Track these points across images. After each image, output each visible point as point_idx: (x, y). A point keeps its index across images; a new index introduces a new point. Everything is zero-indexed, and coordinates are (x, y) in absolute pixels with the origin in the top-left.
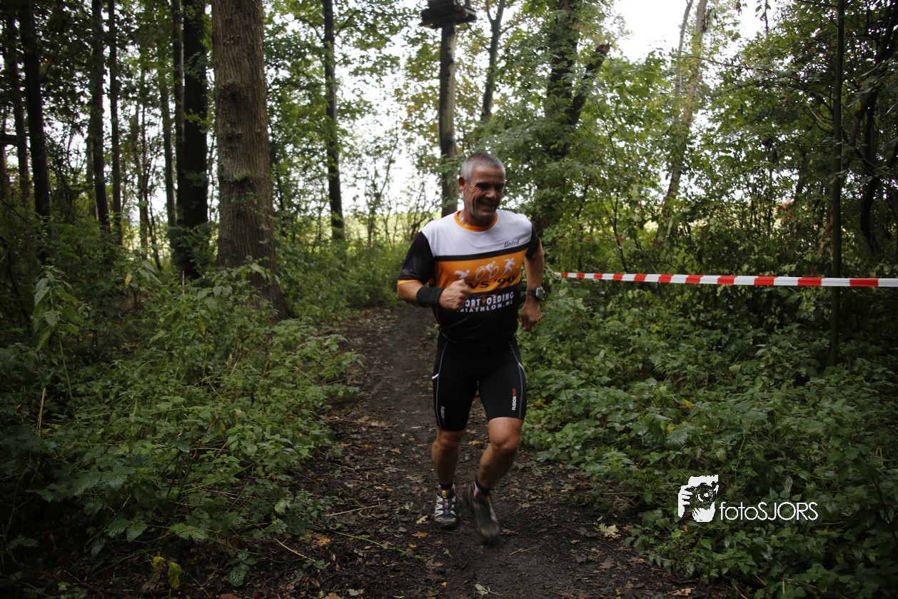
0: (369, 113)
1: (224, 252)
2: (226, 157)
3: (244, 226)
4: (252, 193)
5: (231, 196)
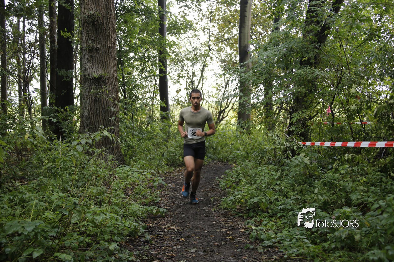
1: (85, 124)
2: (88, 62)
3: (99, 108)
4: (105, 86)
5: (90, 88)
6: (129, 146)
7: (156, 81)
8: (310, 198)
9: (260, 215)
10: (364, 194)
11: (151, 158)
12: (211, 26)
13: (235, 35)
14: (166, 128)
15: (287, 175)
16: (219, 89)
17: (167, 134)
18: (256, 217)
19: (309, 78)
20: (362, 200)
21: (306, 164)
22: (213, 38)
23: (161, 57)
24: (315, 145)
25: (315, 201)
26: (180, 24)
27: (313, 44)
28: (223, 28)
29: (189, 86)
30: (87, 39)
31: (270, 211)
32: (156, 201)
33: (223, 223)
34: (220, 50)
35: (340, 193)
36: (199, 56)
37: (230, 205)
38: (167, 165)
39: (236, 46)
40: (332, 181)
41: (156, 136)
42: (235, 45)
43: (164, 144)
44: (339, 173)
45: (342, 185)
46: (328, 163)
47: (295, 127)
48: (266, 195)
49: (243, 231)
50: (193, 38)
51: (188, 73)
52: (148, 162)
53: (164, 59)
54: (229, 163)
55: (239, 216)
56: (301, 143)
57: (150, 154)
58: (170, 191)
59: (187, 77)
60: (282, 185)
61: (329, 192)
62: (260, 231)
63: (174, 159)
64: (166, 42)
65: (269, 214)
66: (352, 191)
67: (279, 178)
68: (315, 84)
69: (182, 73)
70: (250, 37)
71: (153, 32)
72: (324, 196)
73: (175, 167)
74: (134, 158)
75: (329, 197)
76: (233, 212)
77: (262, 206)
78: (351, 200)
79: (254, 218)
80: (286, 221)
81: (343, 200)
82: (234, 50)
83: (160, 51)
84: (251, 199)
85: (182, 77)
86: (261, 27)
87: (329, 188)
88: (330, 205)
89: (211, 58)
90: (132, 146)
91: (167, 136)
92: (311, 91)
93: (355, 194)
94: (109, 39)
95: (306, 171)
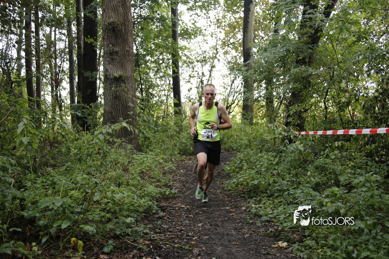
0: (200, 35)
1: (107, 118)
2: (109, 64)
3: (119, 104)
4: (124, 85)
5: (111, 86)
6: (146, 138)
7: (170, 81)
8: (303, 180)
9: (260, 195)
10: (351, 176)
11: (166, 148)
12: (218, 32)
13: (240, 39)
14: (178, 122)
15: (284, 161)
16: (226, 87)
17: (180, 128)
18: (256, 197)
19: (303, 75)
20: (350, 181)
21: (300, 151)
22: (220, 43)
23: (174, 59)
24: (309, 134)
25: (308, 183)
26: (190, 30)
27: (307, 46)
28: (229, 33)
29: (199, 85)
30: (108, 43)
31: (268, 192)
32: (169, 185)
33: (227, 202)
34: (226, 53)
35: (330, 175)
36: (208, 58)
37: (234, 187)
38: (179, 154)
39: (241, 49)
40: (323, 165)
41: (170, 129)
42: (239, 48)
43: (177, 136)
44: (330, 159)
45: (331, 169)
46: (321, 150)
47: (292, 118)
48: (265, 178)
49: (244, 208)
50: (203, 43)
51: (198, 74)
52: (163, 152)
53: (177, 61)
54: (235, 152)
55: (241, 197)
56: (297, 133)
57: (165, 145)
58: (181, 176)
59: (197, 77)
60: (279, 169)
61: (320, 175)
62: (259, 209)
63: (185, 149)
64: (178, 46)
65: (267, 195)
66: (341, 173)
67: (277, 164)
68: (309, 80)
69: (193, 73)
70: (252, 40)
71: (167, 37)
72: (315, 177)
73: (187, 156)
74: (150, 148)
75: (320, 179)
76: (236, 193)
77: (262, 188)
78: (340, 181)
79: (254, 198)
80: (282, 200)
81: (333, 181)
82: (239, 53)
83: (173, 54)
84: (252, 181)
85: (193, 77)
86: (263, 32)
87: (320, 171)
88: (321, 186)
89: (219, 60)
90: (148, 138)
91: (179, 129)
92: (306, 86)
93: (343, 176)
94: (127, 43)
95: (300, 157)
